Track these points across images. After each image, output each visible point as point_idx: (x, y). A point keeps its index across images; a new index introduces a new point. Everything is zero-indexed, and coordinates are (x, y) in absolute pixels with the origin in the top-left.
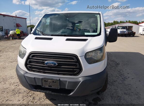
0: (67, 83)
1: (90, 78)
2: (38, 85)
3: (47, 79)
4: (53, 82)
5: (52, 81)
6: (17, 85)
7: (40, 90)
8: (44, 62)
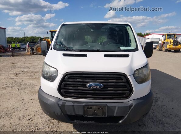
0: (117, 108)
1: (142, 101)
2: (77, 114)
3: (90, 106)
4: (99, 109)
5: (98, 107)
6: (29, 119)
7: (79, 121)
8: (86, 85)
